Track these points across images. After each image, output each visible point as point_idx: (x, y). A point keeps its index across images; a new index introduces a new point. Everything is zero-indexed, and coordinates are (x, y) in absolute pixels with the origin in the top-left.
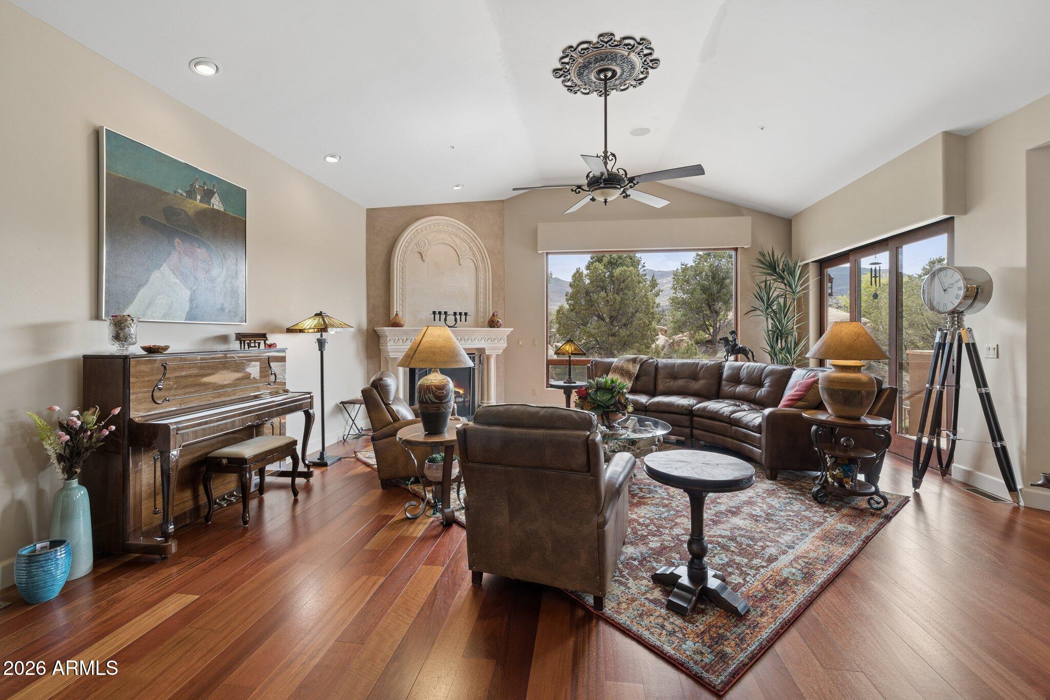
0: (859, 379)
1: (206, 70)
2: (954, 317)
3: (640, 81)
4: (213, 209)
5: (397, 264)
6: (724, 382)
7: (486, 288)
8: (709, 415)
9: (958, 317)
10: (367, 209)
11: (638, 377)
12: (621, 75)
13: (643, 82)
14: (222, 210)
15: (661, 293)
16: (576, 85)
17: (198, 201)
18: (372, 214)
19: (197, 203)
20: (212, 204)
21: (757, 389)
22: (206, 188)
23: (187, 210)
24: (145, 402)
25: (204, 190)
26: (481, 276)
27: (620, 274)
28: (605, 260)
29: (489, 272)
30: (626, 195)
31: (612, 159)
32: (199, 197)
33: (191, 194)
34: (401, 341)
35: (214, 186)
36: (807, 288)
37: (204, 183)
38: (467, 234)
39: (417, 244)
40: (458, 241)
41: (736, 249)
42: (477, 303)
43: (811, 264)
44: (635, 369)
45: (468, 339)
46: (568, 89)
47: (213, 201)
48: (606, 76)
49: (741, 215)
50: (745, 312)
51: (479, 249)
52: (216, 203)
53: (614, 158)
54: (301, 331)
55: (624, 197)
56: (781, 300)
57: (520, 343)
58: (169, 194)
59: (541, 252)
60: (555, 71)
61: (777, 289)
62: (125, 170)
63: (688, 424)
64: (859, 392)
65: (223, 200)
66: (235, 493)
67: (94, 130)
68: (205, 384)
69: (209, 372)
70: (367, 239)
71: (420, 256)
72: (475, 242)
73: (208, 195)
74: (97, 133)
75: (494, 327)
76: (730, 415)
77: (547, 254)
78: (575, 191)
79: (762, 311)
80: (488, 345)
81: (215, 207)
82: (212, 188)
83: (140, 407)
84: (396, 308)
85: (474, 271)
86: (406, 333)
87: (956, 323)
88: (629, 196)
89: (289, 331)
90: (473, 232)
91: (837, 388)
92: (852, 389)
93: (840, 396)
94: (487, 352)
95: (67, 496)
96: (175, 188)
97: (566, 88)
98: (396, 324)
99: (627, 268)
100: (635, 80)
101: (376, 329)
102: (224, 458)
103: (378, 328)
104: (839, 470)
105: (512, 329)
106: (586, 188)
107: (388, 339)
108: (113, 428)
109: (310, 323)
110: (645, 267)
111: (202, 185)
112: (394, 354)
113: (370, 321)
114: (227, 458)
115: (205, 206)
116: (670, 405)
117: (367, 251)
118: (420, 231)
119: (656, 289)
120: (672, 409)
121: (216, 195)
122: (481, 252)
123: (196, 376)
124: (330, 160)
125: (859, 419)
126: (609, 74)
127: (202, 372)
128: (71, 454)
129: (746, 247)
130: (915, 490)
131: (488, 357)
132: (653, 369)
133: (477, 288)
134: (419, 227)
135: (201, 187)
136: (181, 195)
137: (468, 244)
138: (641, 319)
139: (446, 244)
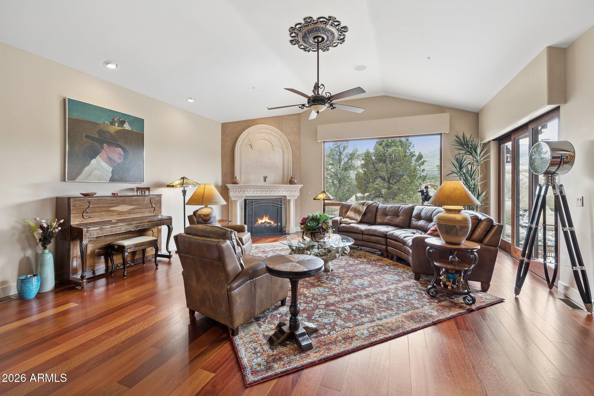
0: (455, 218)
1: (111, 66)
2: (549, 177)
3: (343, 40)
4: (125, 130)
5: (237, 151)
6: (413, 218)
7: (288, 163)
8: (394, 238)
9: (551, 177)
10: (222, 123)
11: (365, 214)
12: (328, 38)
13: (344, 40)
14: (130, 129)
15: (425, 162)
16: (307, 48)
17: (116, 126)
18: (224, 126)
19: (116, 127)
20: (124, 127)
21: (428, 223)
22: (121, 120)
23: (110, 131)
24: (79, 218)
25: (120, 121)
26: (286, 156)
27: (392, 152)
28: (384, 143)
29: (290, 154)
30: (333, 107)
31: (322, 88)
32: (117, 124)
33: (112, 123)
34: (237, 192)
35: (125, 119)
36: (489, 157)
37: (120, 118)
38: (277, 133)
39: (249, 140)
40: (272, 137)
41: (441, 134)
42: (283, 171)
43: (491, 141)
44: (363, 209)
45: (276, 191)
46: (304, 50)
47: (125, 125)
48: (318, 40)
49: (444, 112)
50: (447, 174)
51: (284, 141)
52: (127, 126)
53: (323, 87)
54: (173, 186)
55: (332, 109)
56: (469, 166)
57: (309, 193)
58: (100, 124)
59: (320, 141)
60: (291, 41)
61: (468, 159)
62: (76, 115)
63: (384, 243)
64: (455, 227)
65: (130, 125)
66: (129, 262)
67: (63, 99)
68: (112, 211)
69: (115, 205)
70: (222, 139)
71: (250, 146)
72: (282, 138)
73: (122, 123)
74: (64, 100)
75: (292, 184)
76: (403, 238)
77: (324, 142)
78: (301, 107)
79: (456, 173)
80: (288, 194)
81: (126, 128)
82: (124, 120)
83: (76, 220)
84: (237, 174)
85: (281, 153)
86: (240, 187)
87: (550, 181)
88: (335, 108)
89: (168, 186)
90: (281, 132)
91: (442, 223)
92: (450, 224)
93: (444, 229)
94: (288, 198)
95: (42, 256)
96: (104, 121)
97: (303, 50)
98: (235, 183)
99: (397, 148)
100: (338, 40)
101: (226, 185)
102: (116, 245)
103: (228, 185)
104: (444, 276)
105: (302, 185)
106: (307, 105)
107: (230, 191)
108: (60, 228)
109: (177, 182)
110: (414, 147)
111: (119, 119)
112: (234, 198)
113: (223, 181)
114: (117, 245)
115: (120, 128)
116: (375, 231)
117: (222, 145)
118: (250, 133)
119: (422, 160)
120: (376, 234)
121: (127, 123)
122: (285, 143)
123: (107, 207)
124: (190, 100)
125: (459, 244)
126: (320, 39)
127: (110, 205)
128: (44, 238)
129: (447, 133)
130: (515, 296)
131: (289, 201)
132: (375, 209)
133: (283, 162)
134: (249, 131)
135: (118, 119)
136: (107, 124)
137: (278, 139)
138: (405, 179)
139: (265, 139)
